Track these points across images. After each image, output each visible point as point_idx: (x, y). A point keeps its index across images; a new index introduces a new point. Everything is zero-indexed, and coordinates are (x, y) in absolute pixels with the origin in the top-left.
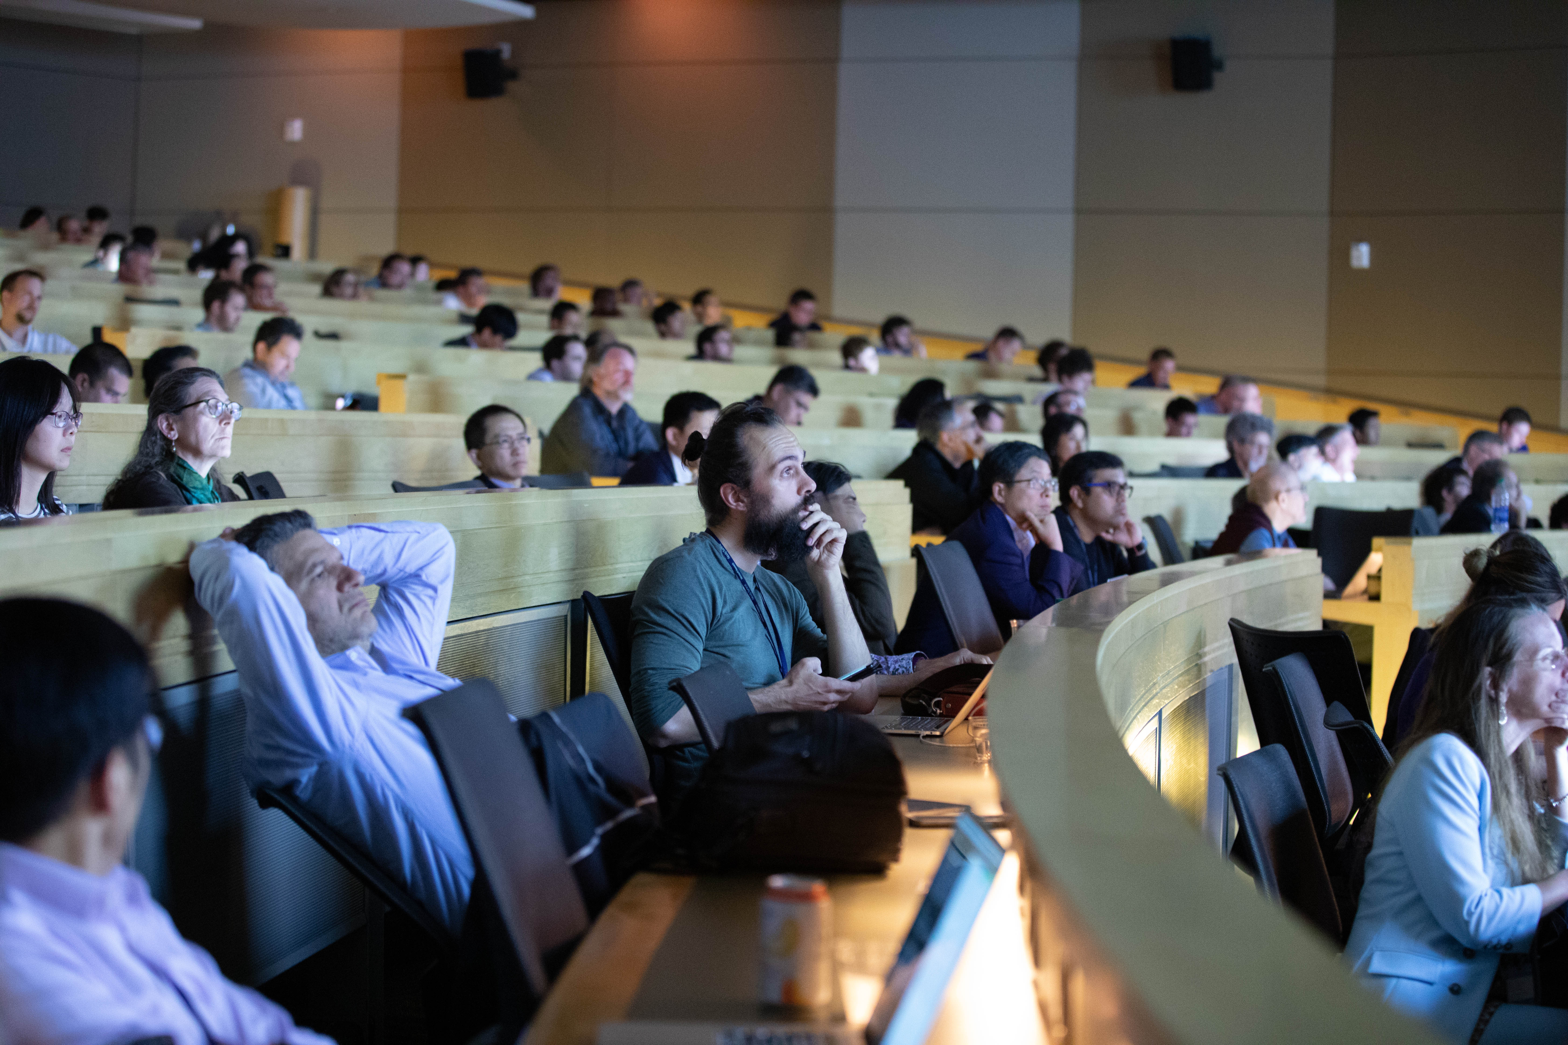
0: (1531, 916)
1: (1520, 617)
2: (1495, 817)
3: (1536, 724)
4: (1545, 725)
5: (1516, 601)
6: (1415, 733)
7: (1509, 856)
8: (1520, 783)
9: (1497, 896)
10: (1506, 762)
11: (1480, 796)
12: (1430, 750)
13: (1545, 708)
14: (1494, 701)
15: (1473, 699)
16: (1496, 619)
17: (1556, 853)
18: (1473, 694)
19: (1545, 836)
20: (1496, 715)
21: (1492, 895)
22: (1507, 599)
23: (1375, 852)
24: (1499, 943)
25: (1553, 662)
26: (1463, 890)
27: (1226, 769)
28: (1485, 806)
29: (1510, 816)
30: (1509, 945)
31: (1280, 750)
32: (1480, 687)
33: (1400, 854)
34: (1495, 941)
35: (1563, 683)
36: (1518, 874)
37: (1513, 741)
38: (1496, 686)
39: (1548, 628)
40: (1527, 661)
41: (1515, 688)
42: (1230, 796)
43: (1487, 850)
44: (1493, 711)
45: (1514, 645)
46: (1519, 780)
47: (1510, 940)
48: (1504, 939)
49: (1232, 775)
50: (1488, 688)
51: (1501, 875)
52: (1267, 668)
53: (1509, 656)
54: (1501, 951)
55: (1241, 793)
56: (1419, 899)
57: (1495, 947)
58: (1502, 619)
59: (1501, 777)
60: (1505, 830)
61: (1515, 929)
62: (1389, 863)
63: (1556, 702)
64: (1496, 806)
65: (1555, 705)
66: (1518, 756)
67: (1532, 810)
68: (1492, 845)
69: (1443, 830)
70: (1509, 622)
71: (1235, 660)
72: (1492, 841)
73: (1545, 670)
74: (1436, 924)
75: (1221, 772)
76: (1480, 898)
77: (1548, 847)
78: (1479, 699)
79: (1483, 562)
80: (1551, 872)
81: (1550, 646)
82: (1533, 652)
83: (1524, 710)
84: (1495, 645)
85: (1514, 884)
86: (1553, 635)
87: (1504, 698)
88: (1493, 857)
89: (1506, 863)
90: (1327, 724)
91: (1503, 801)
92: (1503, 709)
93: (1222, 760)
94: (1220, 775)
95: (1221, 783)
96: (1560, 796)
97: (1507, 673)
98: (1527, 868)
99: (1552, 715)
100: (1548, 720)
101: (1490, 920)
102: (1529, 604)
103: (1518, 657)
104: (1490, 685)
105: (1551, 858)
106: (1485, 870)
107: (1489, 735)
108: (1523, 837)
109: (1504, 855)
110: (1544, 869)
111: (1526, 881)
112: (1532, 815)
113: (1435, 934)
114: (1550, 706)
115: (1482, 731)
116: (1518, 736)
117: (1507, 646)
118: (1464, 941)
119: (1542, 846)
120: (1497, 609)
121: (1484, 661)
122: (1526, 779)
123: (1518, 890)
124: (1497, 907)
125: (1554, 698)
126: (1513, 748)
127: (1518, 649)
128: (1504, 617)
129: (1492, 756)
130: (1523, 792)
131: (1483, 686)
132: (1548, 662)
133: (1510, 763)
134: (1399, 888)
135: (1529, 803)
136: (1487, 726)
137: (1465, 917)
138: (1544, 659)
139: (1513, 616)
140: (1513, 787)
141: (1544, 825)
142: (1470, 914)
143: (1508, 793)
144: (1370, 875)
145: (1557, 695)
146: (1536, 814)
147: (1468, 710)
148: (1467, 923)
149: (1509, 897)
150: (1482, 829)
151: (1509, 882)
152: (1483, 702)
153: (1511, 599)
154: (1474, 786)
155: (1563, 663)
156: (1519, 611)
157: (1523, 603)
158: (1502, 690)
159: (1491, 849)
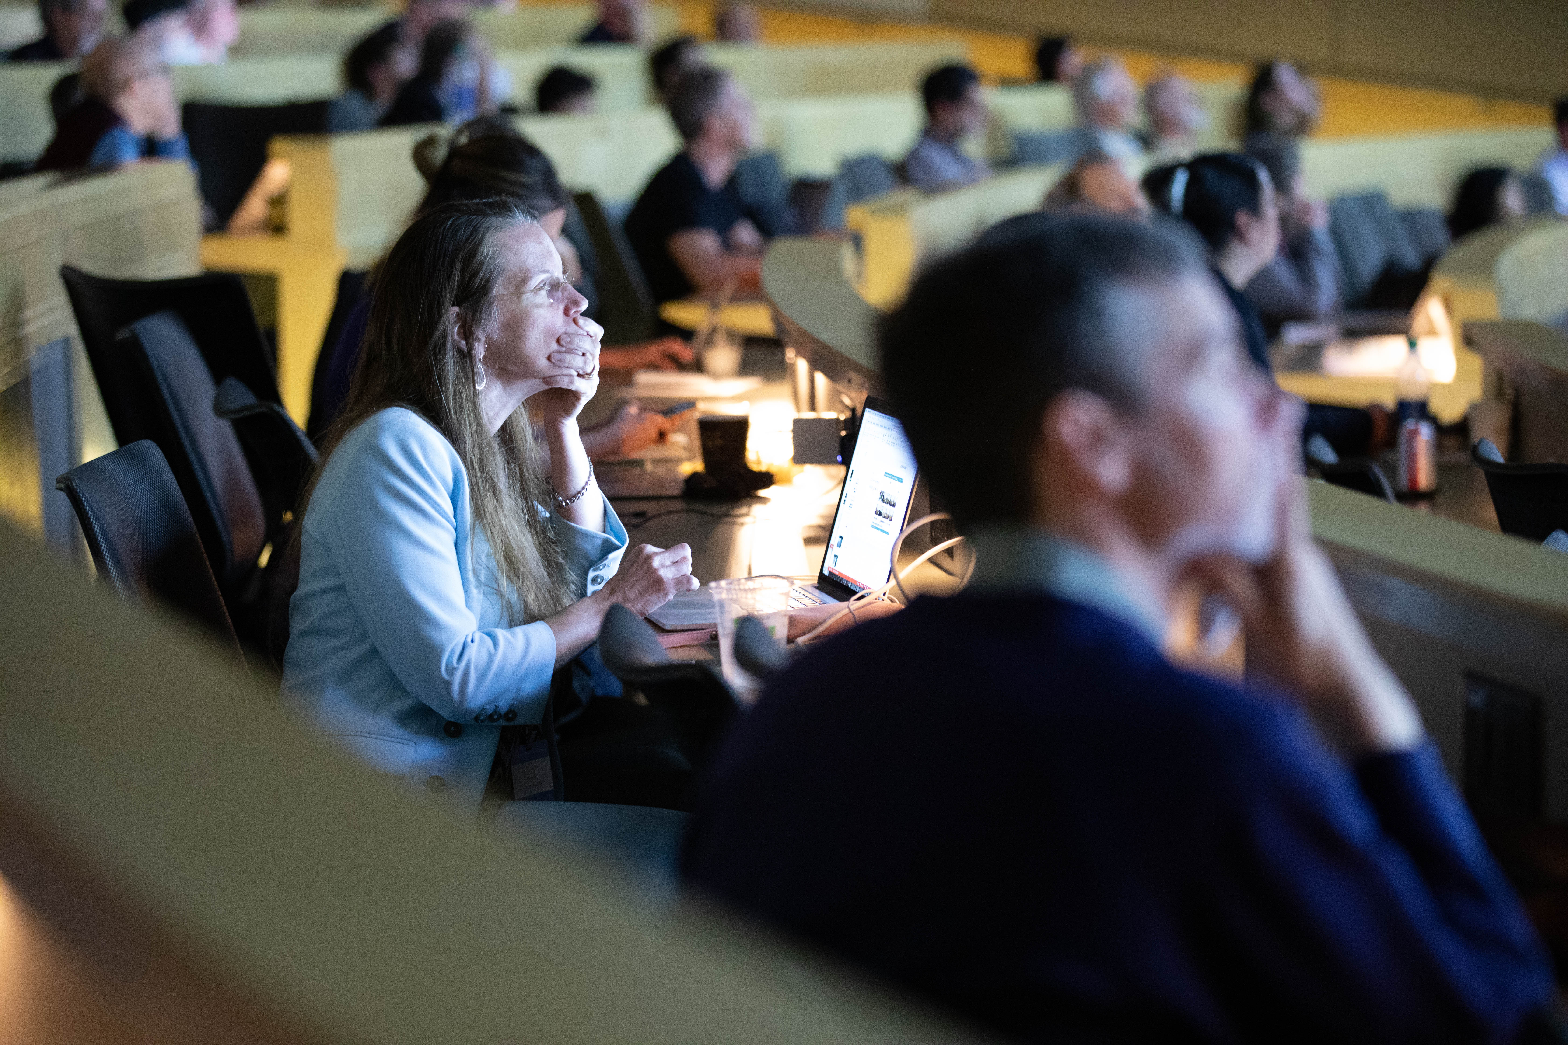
0: (542, 669)
1: (499, 229)
2: (478, 529)
3: (530, 387)
4: (546, 387)
5: (490, 205)
6: (351, 411)
7: (503, 582)
8: (511, 476)
9: (488, 640)
10: (489, 444)
11: (455, 498)
12: (377, 432)
13: (541, 363)
14: (466, 356)
15: (435, 353)
16: (462, 234)
17: (572, 576)
18: (435, 347)
19: (555, 551)
20: (469, 375)
21: (481, 639)
22: (478, 204)
23: (302, 590)
24: (496, 711)
25: (550, 294)
26: (437, 636)
27: (69, 479)
28: (463, 510)
29: (500, 524)
30: (511, 713)
31: (151, 449)
32: (444, 337)
33: (341, 588)
34: (491, 709)
35: (567, 324)
36: (518, 607)
37: (497, 414)
38: (468, 334)
39: (541, 243)
40: (512, 294)
41: (496, 336)
42: (77, 519)
43: (470, 575)
44: (464, 369)
45: (492, 272)
46: (510, 470)
47: (512, 705)
48: (503, 705)
49: (81, 487)
50: (456, 337)
51: (494, 612)
52: (122, 334)
53: (485, 289)
54: (501, 723)
55: (95, 515)
56: (374, 653)
57: (491, 717)
58: (471, 235)
59: (482, 468)
60: (495, 544)
61: (519, 689)
62: (327, 603)
63: (559, 352)
64: (478, 512)
65: (557, 356)
66: (507, 433)
67: (532, 513)
68: (477, 566)
69: (403, 549)
70: (484, 236)
71: (72, 329)
72: (476, 558)
73: (539, 306)
74: (400, 689)
75: (62, 486)
76: (465, 646)
77: (559, 567)
78: (445, 354)
79: (440, 153)
80: (567, 603)
81: (545, 272)
82: (521, 281)
83: (511, 368)
84: (463, 271)
85: (512, 623)
86: (549, 253)
87: (480, 351)
88: (479, 584)
89: (498, 591)
90: (219, 410)
91: (490, 504)
92: (480, 367)
93: (62, 469)
94: (61, 489)
95: (63, 498)
96: (573, 491)
97: (484, 315)
98: (531, 599)
99: (553, 372)
100: (547, 380)
101: (481, 677)
102: (511, 210)
103: (498, 289)
104: (458, 333)
105: (566, 583)
106: (468, 605)
107: (461, 406)
108: (523, 554)
109: (496, 580)
110: (556, 600)
111: (530, 618)
112: (532, 521)
113: (402, 705)
114: (549, 358)
115: (450, 399)
116: (505, 405)
117: (481, 274)
118: (445, 713)
119: (549, 563)
120: (463, 219)
121: (448, 298)
122: (521, 470)
123: (519, 630)
124: (491, 658)
125: (554, 346)
126: (499, 424)
127: (498, 276)
128: (475, 230)
129: (468, 437)
130: (518, 487)
131: (449, 335)
132: (544, 293)
133: (495, 445)
134: (343, 640)
135: (527, 502)
136: (458, 394)
137: (445, 676)
138: (538, 289)
139: (488, 229)
140: (503, 482)
141: (551, 535)
142: (451, 670)
143: (495, 490)
144: (297, 625)
145: (558, 341)
146: (539, 518)
147: (429, 372)
148: (448, 684)
149: (507, 640)
150: (460, 543)
151: (505, 621)
152: (450, 357)
153: (485, 204)
154: (444, 481)
155: (566, 294)
156: (496, 221)
157: (503, 209)
158: (478, 340)
159: (476, 573)
